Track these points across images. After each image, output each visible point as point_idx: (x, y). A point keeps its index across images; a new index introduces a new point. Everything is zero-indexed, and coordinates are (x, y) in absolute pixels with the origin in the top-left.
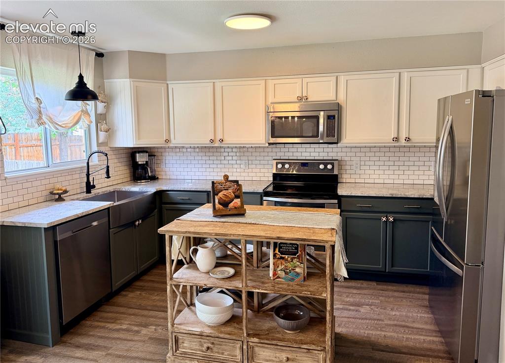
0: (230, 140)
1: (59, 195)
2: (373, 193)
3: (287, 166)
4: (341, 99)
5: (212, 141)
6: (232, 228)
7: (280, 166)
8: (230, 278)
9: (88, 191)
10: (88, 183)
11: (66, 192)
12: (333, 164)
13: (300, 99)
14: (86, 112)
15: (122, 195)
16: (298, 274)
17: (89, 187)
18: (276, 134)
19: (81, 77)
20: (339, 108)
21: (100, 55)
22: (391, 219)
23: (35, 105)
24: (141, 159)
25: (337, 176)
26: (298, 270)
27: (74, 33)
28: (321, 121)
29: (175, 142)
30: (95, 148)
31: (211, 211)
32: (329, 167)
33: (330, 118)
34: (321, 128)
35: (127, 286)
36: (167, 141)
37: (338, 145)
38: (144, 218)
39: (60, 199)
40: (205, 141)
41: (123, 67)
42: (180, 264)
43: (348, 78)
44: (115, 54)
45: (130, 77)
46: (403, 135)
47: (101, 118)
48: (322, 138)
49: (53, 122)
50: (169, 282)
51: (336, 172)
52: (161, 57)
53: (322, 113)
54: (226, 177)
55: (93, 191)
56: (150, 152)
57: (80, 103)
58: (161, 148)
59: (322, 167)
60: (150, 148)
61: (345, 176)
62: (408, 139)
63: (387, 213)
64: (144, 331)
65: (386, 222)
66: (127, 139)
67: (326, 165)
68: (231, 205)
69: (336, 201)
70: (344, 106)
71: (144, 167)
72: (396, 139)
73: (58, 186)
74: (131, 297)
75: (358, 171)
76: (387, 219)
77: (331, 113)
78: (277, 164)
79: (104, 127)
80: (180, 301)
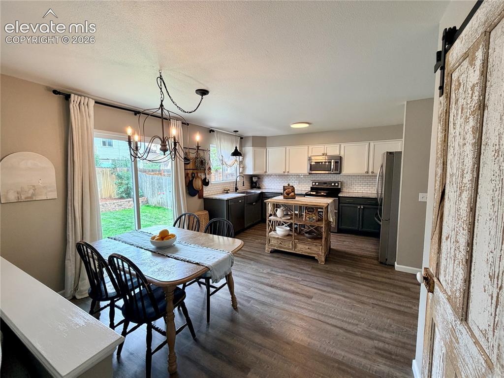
0: (292, 172)
1: (227, 191)
2: (354, 196)
3: (317, 184)
4: (342, 155)
5: (284, 172)
6: (290, 202)
7: (314, 184)
8: (288, 219)
9: (236, 191)
10: (236, 187)
11: (229, 190)
12: (338, 183)
13: (323, 155)
14: (236, 160)
15: (247, 193)
16: (314, 219)
17: (236, 189)
18: (312, 170)
19: (236, 147)
20: (341, 158)
21: (242, 138)
22: (362, 207)
23: (221, 158)
24: (255, 179)
25: (340, 188)
26: (314, 218)
27: (234, 131)
28: (332, 164)
29: (269, 172)
30: (238, 175)
31: (283, 197)
32: (336, 184)
33: (336, 162)
34: (332, 167)
35: (249, 227)
36: (266, 172)
37: (341, 174)
38: (256, 202)
39: (227, 193)
40: (281, 172)
41: (250, 143)
42: (271, 215)
43: (345, 145)
44: (247, 137)
45: (253, 146)
46: (370, 171)
47: (241, 162)
48: (333, 171)
49: (226, 164)
50: (267, 219)
51: (339, 187)
52: (265, 138)
53: (333, 161)
54: (289, 185)
55: (238, 191)
56: (258, 177)
57: (234, 157)
58: (263, 175)
59: (333, 184)
60: (258, 175)
61: (344, 189)
62: (373, 172)
63: (360, 204)
64: (257, 241)
65: (359, 209)
66: (250, 171)
67: (335, 184)
68: (290, 195)
69: (337, 199)
70: (343, 157)
71: (256, 183)
72: (367, 172)
73: (226, 188)
74: (251, 231)
75: (351, 187)
76: (360, 207)
77: (337, 160)
78: (313, 183)
79: (242, 166)
80: (271, 229)
